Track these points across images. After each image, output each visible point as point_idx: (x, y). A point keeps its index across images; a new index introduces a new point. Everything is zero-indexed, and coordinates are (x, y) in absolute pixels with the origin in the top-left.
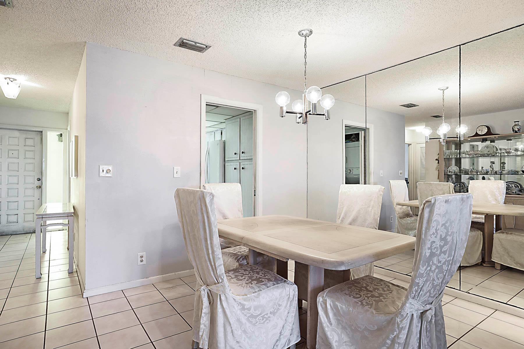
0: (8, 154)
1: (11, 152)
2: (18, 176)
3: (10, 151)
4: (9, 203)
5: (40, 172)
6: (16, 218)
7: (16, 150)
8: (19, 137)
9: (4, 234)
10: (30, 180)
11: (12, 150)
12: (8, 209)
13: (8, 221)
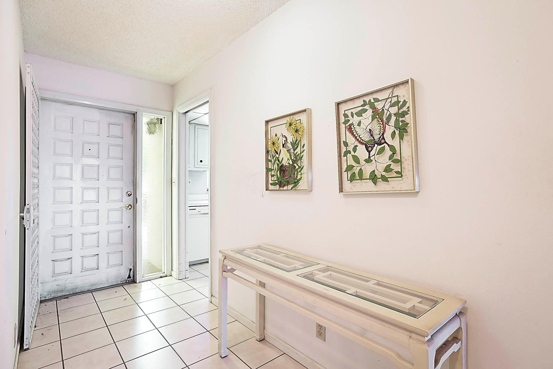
0: (83, 150)
1: (87, 147)
2: (98, 188)
3: (85, 145)
4: (84, 236)
5: (131, 181)
6: (96, 261)
7: (94, 143)
8: (99, 121)
9: (77, 291)
10: (116, 195)
11: (89, 143)
12: (83, 246)
13: (84, 268)
